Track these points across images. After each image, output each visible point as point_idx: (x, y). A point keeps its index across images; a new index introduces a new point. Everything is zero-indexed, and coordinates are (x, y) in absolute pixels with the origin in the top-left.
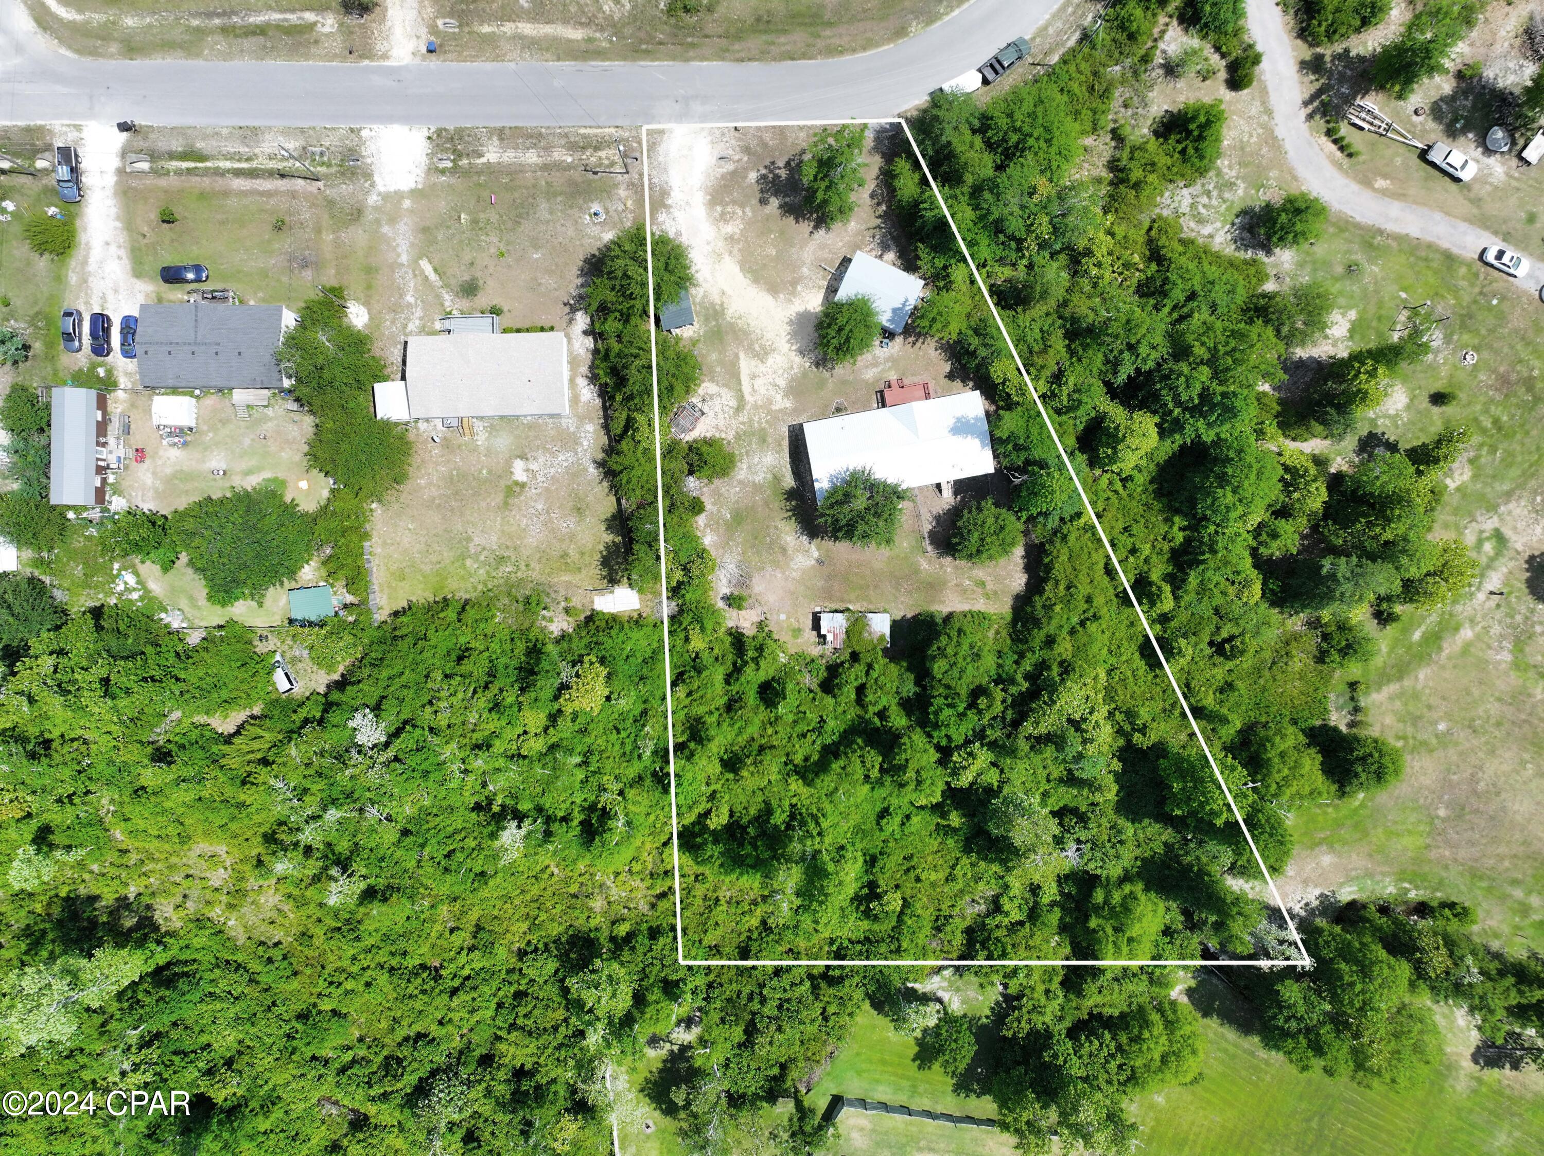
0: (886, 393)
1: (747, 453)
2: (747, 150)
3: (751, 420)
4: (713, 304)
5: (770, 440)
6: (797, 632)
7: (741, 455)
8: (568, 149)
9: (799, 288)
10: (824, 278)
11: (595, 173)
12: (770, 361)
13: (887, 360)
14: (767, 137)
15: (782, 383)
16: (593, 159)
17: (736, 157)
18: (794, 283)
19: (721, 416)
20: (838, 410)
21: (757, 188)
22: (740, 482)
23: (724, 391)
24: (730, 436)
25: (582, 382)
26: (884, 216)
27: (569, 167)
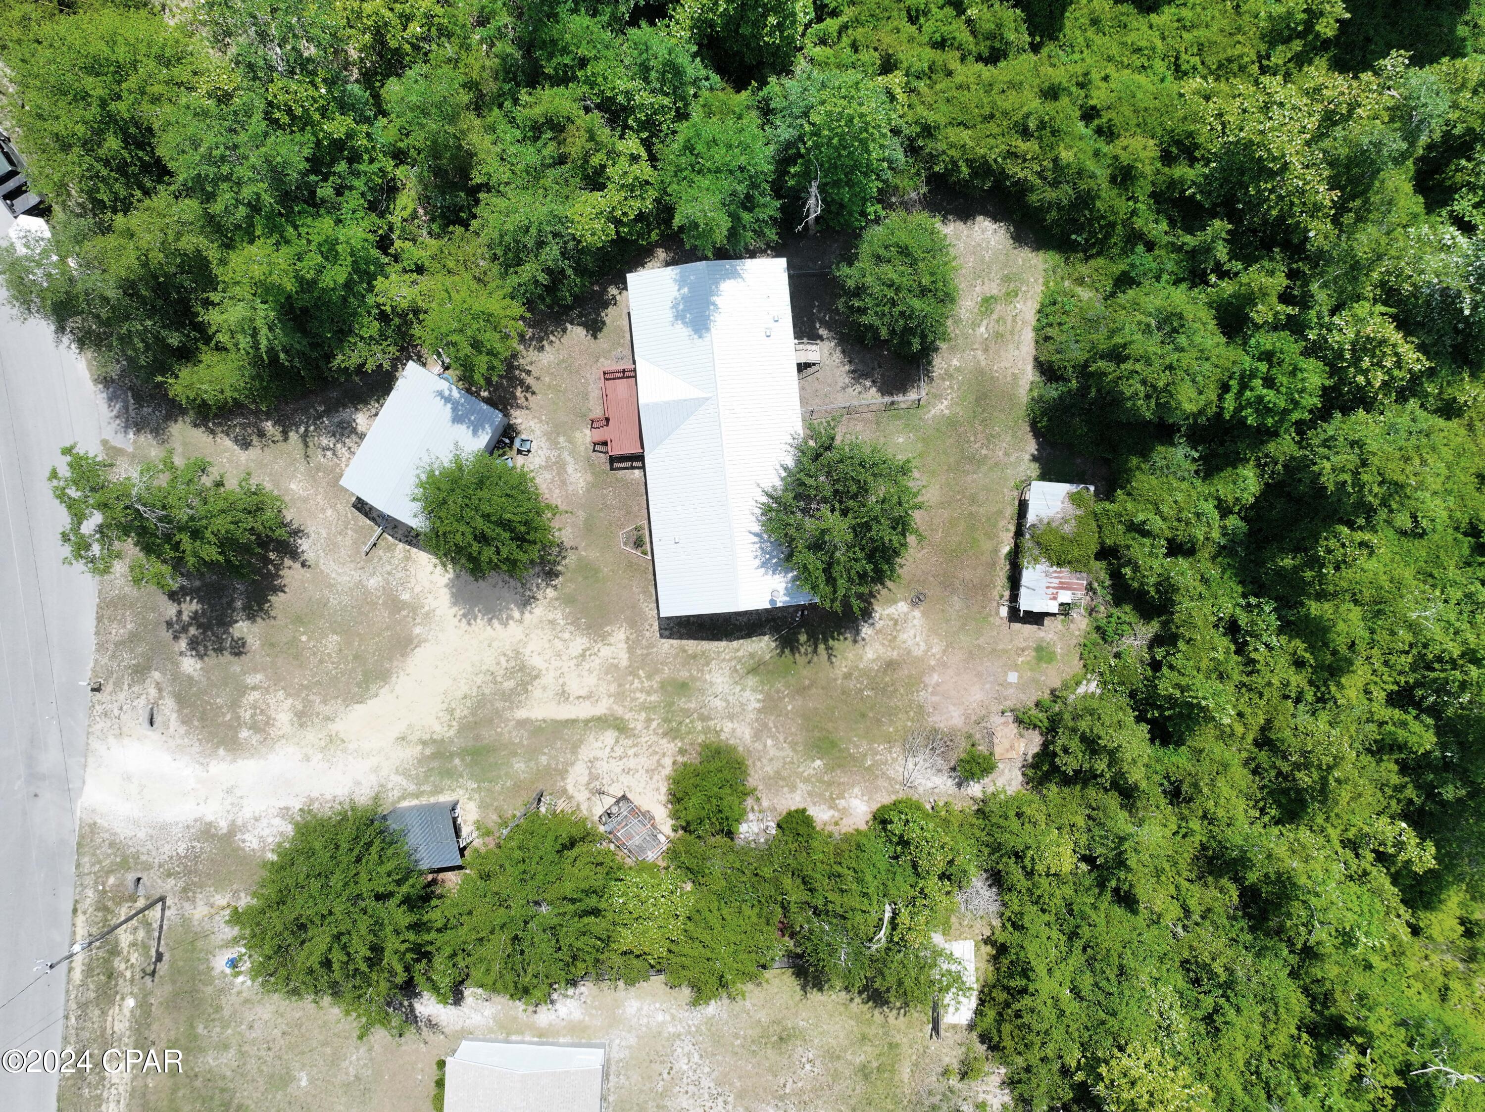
0: (617, 451)
1: (703, 718)
2: (140, 672)
3: (644, 707)
4: (422, 760)
5: (684, 674)
6: (1043, 653)
7: (706, 731)
8: (112, 1002)
9: (405, 596)
10: (390, 548)
11: (159, 957)
12: (536, 661)
13: (554, 444)
14: (117, 632)
15: (579, 643)
16: (134, 958)
17: (153, 692)
18: (395, 605)
19: (632, 763)
20: (639, 543)
21: (212, 660)
22: (757, 736)
23: (585, 753)
24: (670, 747)
25: (545, 1016)
26: (286, 426)
27: (144, 1005)
